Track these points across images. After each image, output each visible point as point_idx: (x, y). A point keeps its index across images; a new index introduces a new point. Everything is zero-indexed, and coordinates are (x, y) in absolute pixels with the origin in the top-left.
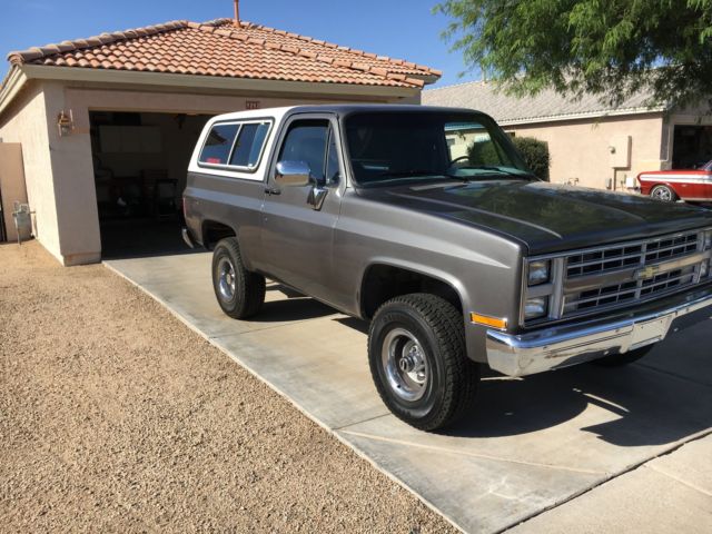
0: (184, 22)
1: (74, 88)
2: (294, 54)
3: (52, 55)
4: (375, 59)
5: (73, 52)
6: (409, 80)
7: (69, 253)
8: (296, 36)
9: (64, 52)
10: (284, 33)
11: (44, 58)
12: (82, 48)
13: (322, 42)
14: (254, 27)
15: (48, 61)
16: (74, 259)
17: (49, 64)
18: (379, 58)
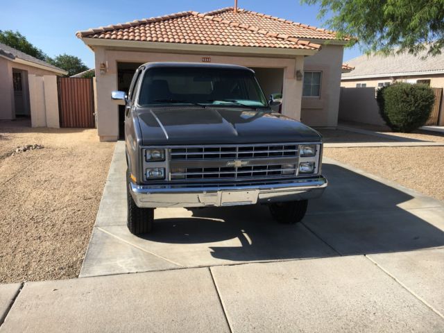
0: (190, 11)
1: (110, 50)
2: (246, 29)
3: (99, 33)
4: (315, 30)
5: (112, 31)
6: (311, 45)
7: (102, 135)
8: (269, 16)
9: (106, 31)
10: (262, 15)
11: (93, 35)
12: (117, 29)
13: (284, 20)
14: (245, 13)
15: (96, 36)
16: (105, 139)
17: (96, 38)
18: (318, 29)
